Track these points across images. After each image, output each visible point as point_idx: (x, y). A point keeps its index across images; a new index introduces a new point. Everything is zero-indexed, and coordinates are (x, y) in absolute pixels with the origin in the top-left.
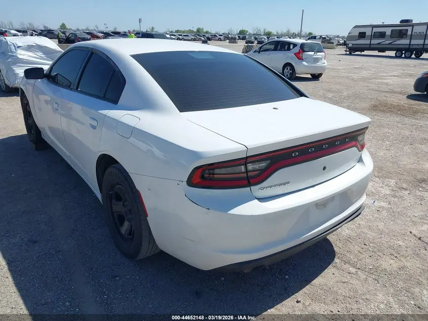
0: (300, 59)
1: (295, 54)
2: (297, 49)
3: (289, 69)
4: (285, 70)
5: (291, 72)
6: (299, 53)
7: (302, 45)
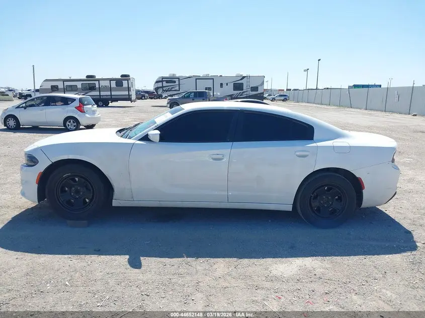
0: (82, 111)
1: (75, 108)
2: (77, 104)
3: (72, 122)
4: (68, 123)
5: (75, 124)
6: (80, 106)
7: (81, 100)
